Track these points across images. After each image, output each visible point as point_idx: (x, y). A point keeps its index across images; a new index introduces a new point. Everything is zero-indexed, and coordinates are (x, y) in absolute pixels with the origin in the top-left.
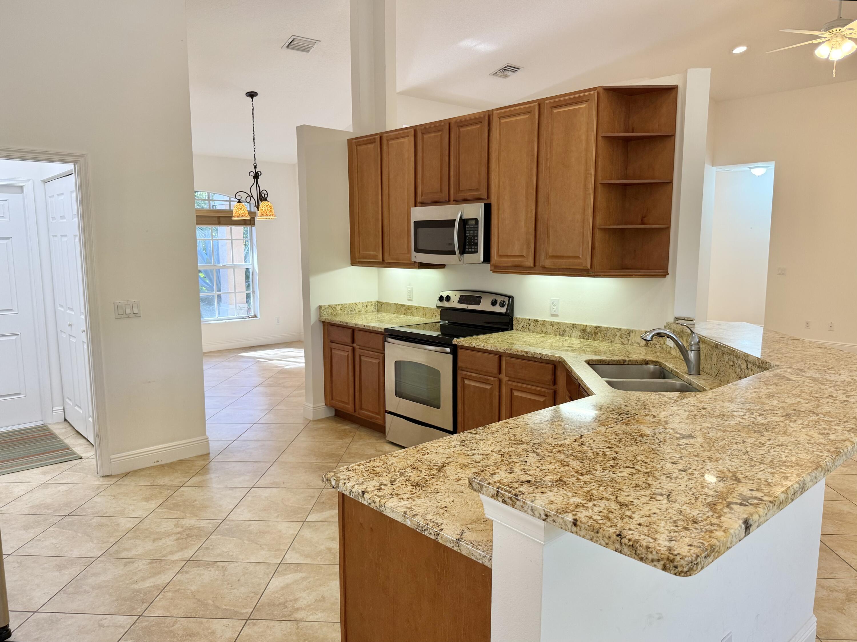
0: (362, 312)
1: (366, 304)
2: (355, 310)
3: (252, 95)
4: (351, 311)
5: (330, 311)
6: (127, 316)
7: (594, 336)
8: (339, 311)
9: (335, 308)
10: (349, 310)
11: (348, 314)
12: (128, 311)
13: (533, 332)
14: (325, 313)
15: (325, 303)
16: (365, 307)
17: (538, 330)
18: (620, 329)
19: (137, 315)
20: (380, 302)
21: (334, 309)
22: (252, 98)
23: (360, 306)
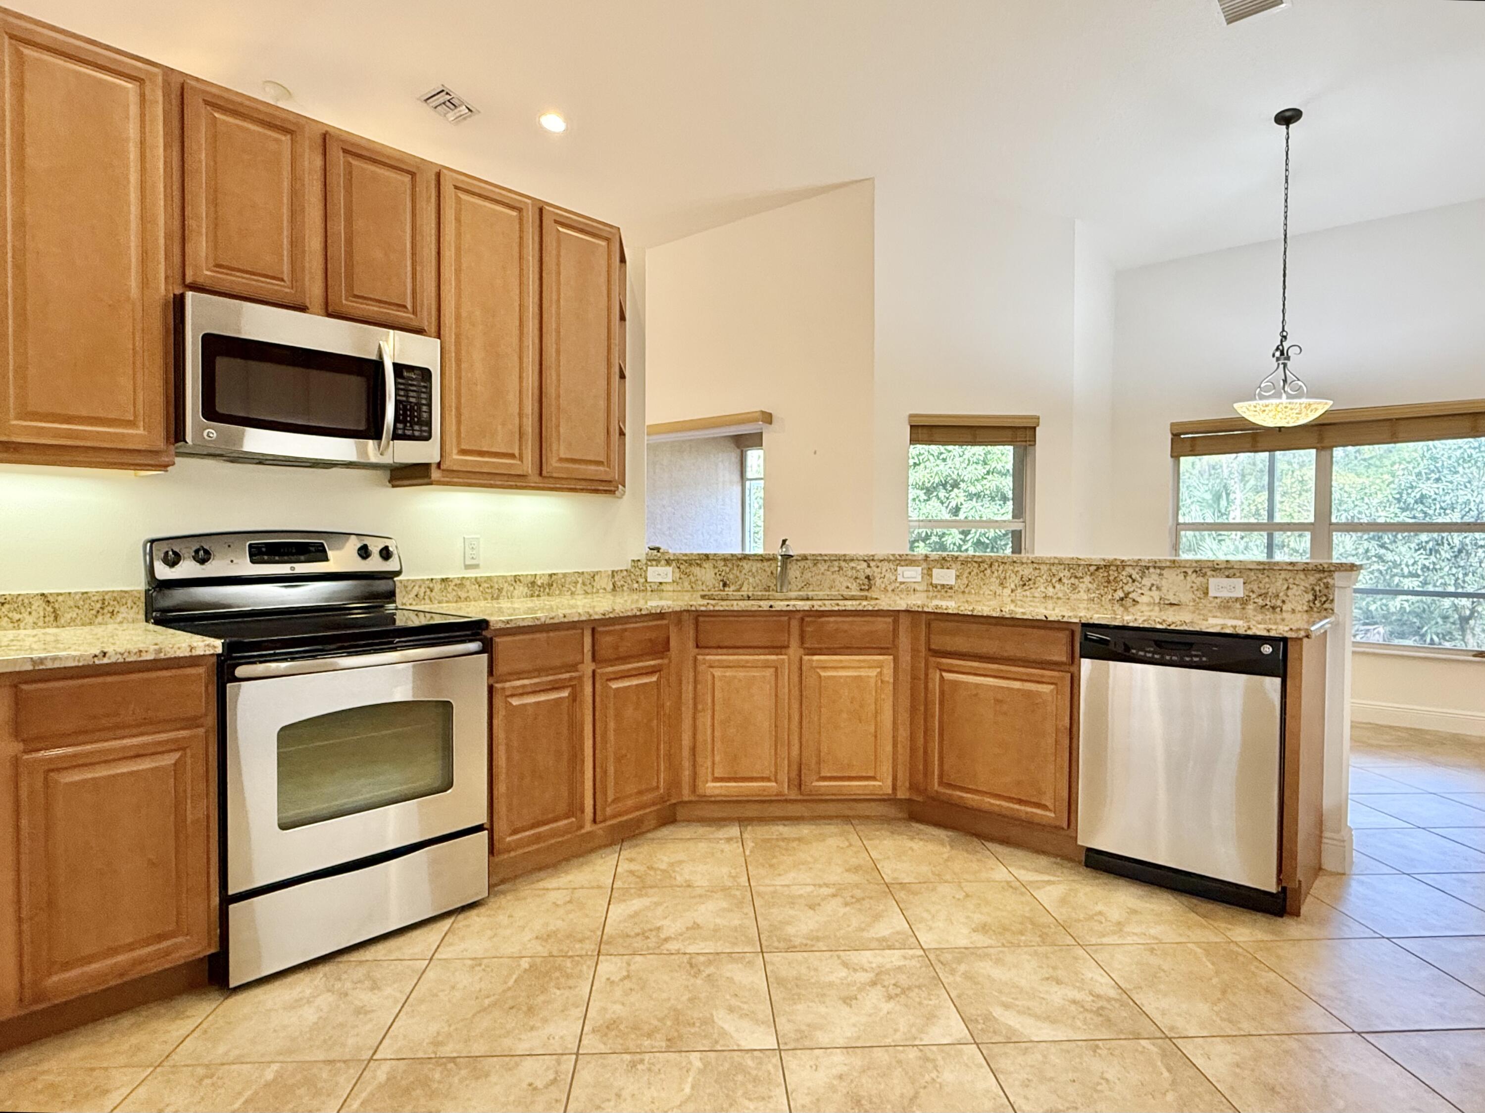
7: (547, 590)
18: (583, 573)
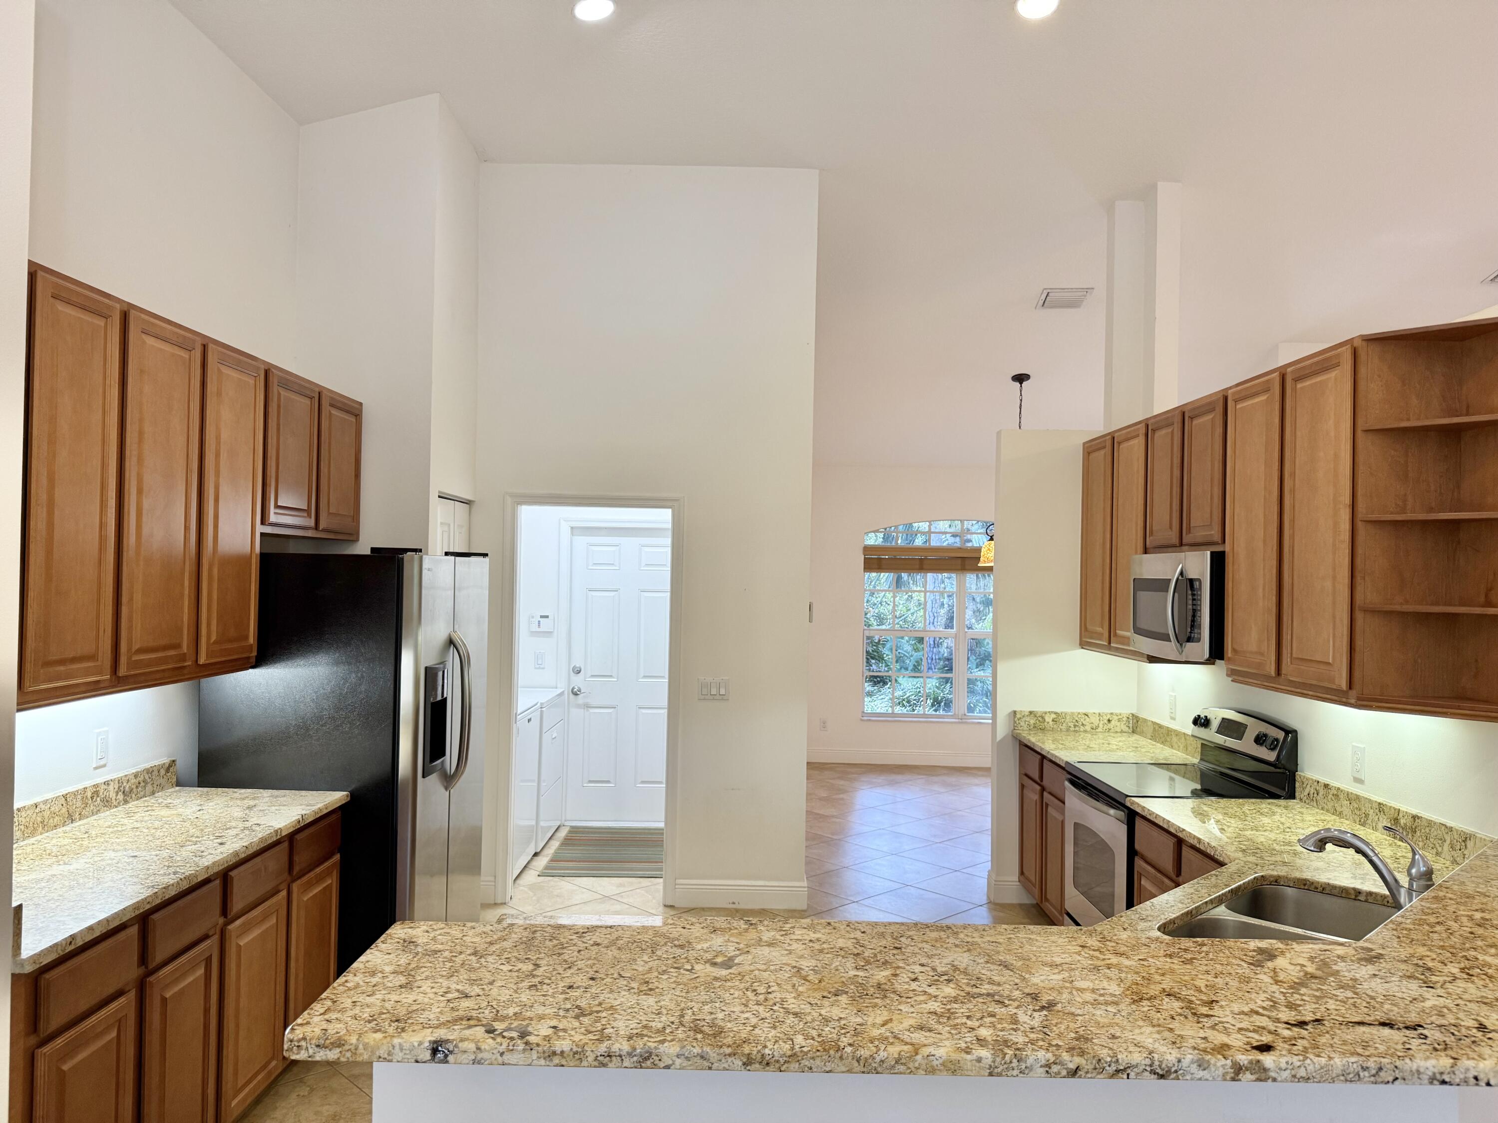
0: (1100, 730)
1: (1109, 716)
2: (1083, 725)
3: (1020, 378)
4: (1075, 726)
5: (1032, 722)
6: (711, 697)
8: (1051, 723)
9: (1042, 717)
10: (1072, 725)
11: (1068, 730)
12: (714, 692)
13: (1323, 809)
14: (1022, 724)
15: (1024, 707)
16: (1106, 721)
17: (1330, 806)
19: (725, 697)
20: (1137, 717)
21: (1040, 719)
22: (1021, 383)
23: (1095, 720)
